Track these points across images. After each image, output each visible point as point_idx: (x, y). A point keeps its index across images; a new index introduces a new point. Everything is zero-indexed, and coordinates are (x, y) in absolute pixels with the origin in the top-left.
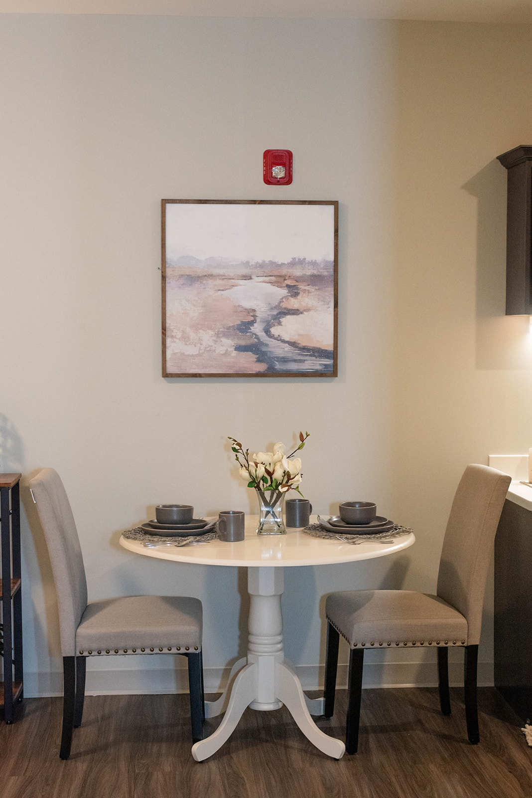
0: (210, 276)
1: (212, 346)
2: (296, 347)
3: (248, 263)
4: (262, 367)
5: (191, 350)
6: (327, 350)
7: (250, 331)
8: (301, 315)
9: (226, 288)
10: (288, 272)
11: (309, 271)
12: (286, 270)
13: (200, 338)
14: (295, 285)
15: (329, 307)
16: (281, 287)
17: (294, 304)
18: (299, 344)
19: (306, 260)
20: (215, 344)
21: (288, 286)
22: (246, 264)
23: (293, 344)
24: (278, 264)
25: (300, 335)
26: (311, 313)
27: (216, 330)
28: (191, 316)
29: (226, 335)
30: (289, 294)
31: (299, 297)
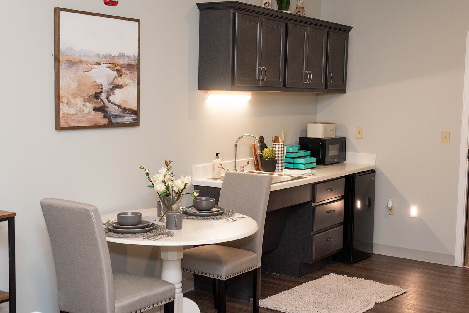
0: (81, 62)
1: (82, 108)
2: (121, 108)
3: (99, 54)
4: (106, 121)
5: (72, 111)
6: (134, 110)
7: (100, 98)
8: (123, 88)
9: (89, 70)
10: (117, 61)
11: (127, 62)
12: (116, 60)
13: (76, 103)
14: (120, 70)
15: (135, 84)
16: (114, 71)
17: (120, 82)
18: (122, 106)
19: (126, 54)
20: (84, 107)
21: (117, 70)
22: (98, 55)
23: (119, 106)
24: (113, 56)
25: (122, 101)
26: (128, 87)
27: (84, 98)
28: (72, 88)
29: (89, 101)
30: (118, 75)
31: (122, 77)
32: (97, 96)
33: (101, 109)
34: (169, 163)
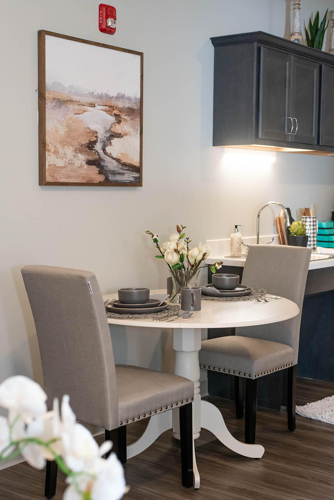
0: (71, 101)
1: (72, 160)
2: (120, 163)
3: (93, 93)
4: (101, 178)
5: (60, 163)
6: (136, 166)
7: (94, 149)
8: (122, 138)
9: (81, 112)
10: (115, 103)
11: (127, 105)
12: (115, 102)
13: (65, 153)
14: (119, 115)
15: (137, 134)
16: (111, 115)
17: (118, 129)
18: (121, 160)
19: (125, 95)
20: (74, 158)
21: (115, 115)
22: (92, 94)
23: (118, 160)
24: (110, 97)
25: (122, 154)
26: (128, 136)
27: (75, 147)
28: (60, 134)
29: (81, 151)
30: (116, 121)
31: (121, 124)
32: (91, 145)
33: (96, 163)
34: (181, 229)
